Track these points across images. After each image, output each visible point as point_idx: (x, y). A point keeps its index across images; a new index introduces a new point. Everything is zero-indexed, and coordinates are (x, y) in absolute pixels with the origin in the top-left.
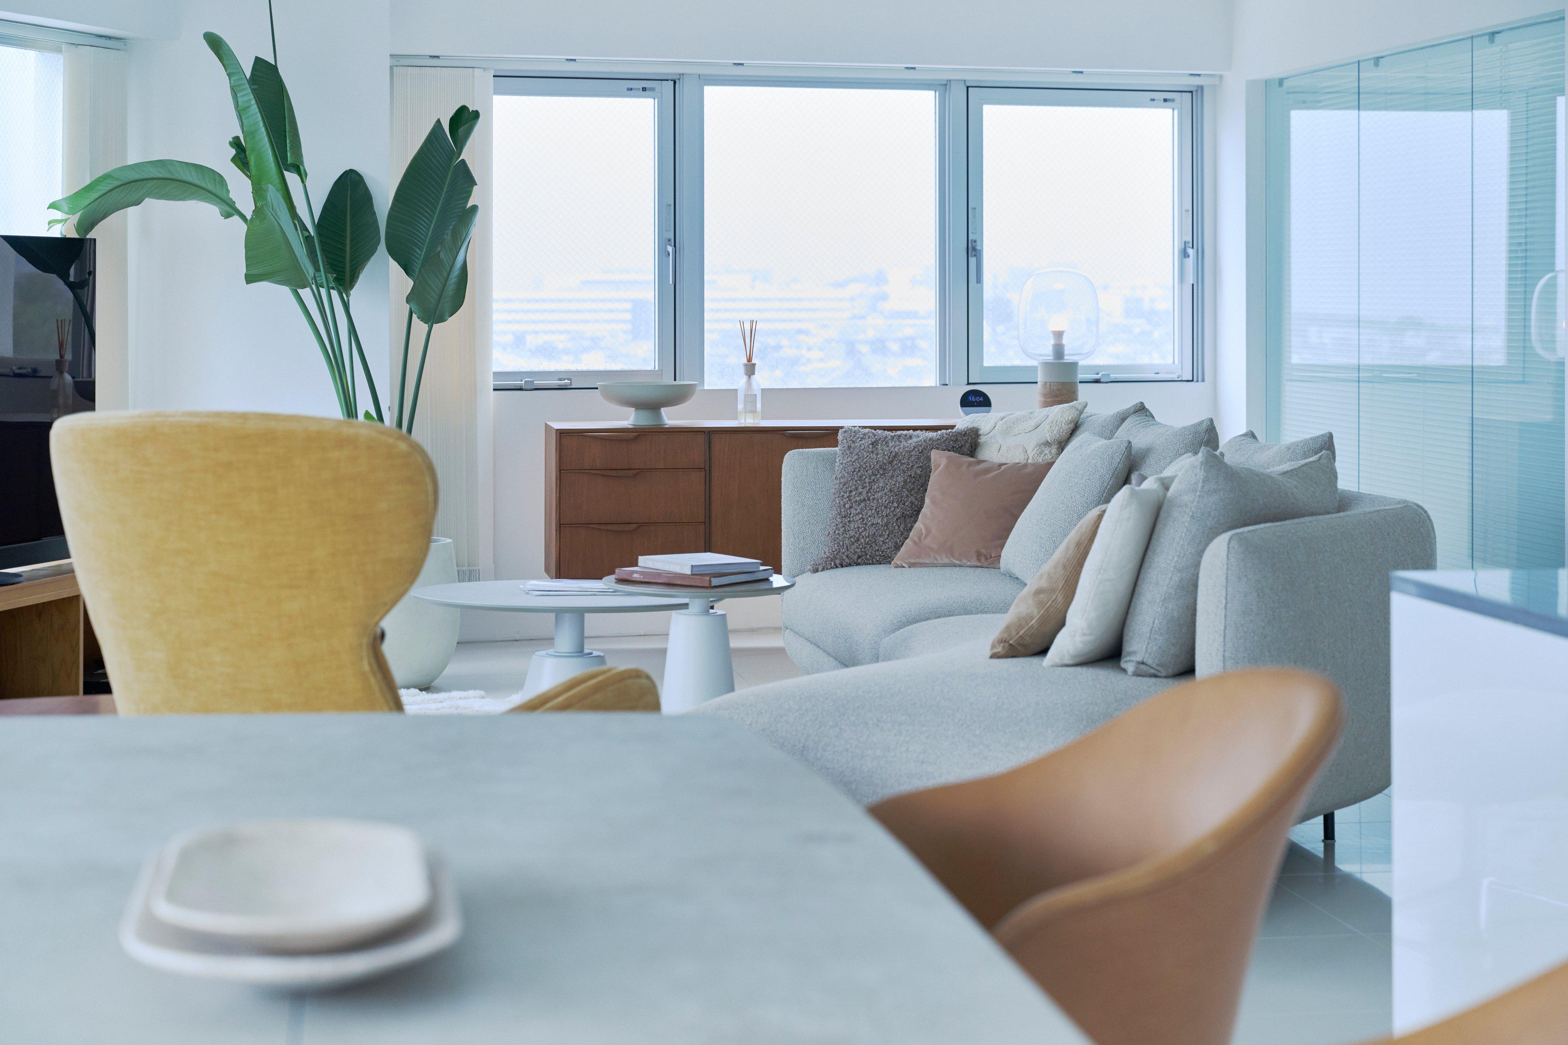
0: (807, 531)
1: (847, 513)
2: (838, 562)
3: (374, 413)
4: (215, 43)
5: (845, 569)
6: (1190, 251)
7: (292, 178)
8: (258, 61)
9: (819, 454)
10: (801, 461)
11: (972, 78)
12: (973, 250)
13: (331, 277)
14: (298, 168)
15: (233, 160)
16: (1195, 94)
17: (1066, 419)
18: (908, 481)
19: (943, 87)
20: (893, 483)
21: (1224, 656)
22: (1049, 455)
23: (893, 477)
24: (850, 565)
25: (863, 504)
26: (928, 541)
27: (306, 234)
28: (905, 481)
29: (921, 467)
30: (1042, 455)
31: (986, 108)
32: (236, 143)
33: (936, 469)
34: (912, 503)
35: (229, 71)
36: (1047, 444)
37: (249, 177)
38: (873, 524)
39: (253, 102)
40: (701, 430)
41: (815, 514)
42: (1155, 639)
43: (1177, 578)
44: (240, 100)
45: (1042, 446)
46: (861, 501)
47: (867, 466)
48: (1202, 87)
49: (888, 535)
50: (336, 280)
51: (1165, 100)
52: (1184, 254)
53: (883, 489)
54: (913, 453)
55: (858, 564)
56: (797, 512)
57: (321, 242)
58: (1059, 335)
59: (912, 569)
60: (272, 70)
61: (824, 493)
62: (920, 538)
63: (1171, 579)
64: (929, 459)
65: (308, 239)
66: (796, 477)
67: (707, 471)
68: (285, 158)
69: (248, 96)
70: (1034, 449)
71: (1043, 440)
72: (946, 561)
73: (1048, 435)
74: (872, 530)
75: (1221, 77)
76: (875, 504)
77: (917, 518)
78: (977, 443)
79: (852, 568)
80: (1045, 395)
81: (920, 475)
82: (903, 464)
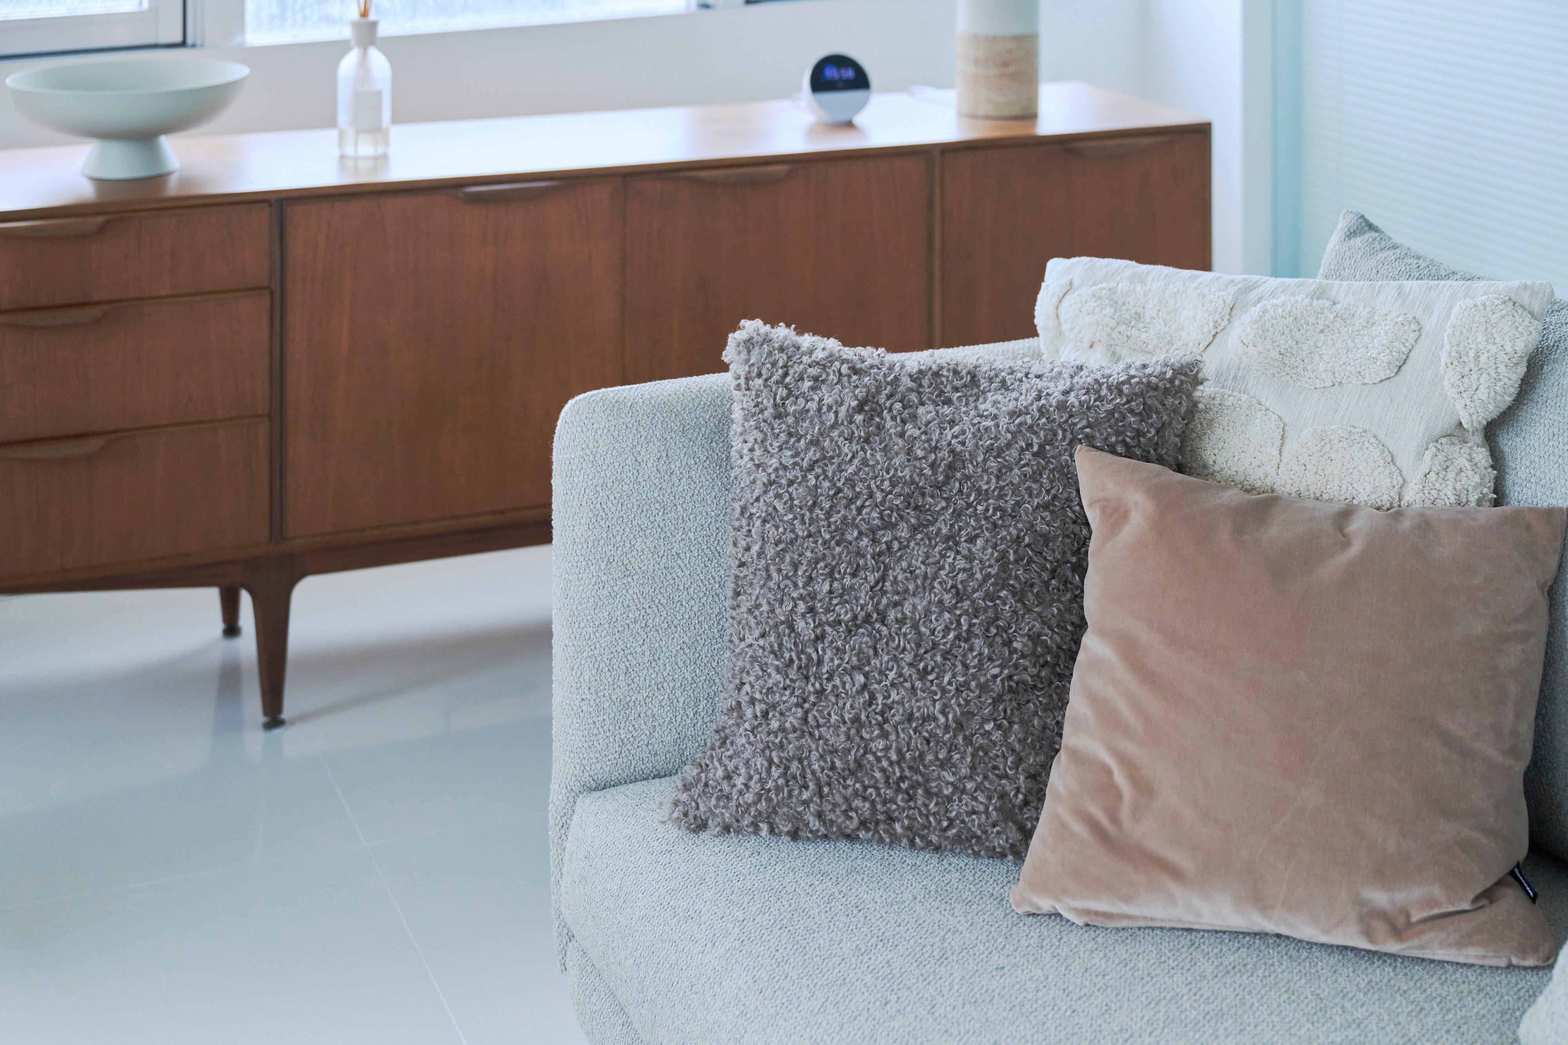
0: (639, 650)
1: (809, 658)
10: (616, 434)
17: (1509, 349)
18: (1012, 558)
20: (961, 563)
22: (1470, 473)
23: (952, 539)
28: (1000, 559)
29: (1046, 506)
30: (1451, 475)
33: (1101, 521)
34: (1035, 638)
36: (1457, 433)
40: (260, 197)
41: (664, 601)
45: (1444, 440)
47: (858, 495)
49: (973, 768)
54: (1011, 455)
55: (851, 838)
56: (605, 592)
61: (691, 535)
62: (1112, 813)
64: (1070, 479)
66: (604, 485)
67: (276, 292)
70: (1420, 456)
71: (1444, 423)
73: (1459, 406)
76: (905, 640)
77: (1063, 703)
78: (1193, 408)
79: (842, 845)
80: (976, 62)
81: (1046, 539)
82: (983, 495)
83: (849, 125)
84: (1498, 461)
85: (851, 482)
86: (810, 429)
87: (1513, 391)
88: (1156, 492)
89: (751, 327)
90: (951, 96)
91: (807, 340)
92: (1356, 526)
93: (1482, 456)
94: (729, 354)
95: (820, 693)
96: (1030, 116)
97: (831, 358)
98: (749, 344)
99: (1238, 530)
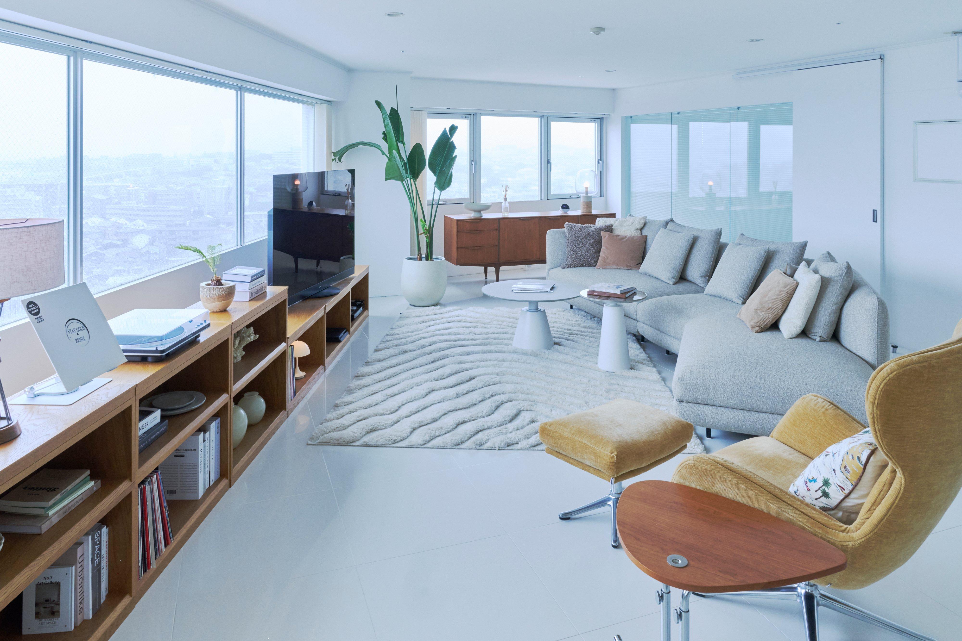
0: (556, 255)
1: (575, 251)
2: (573, 266)
3: (423, 219)
4: (378, 104)
5: (575, 268)
6: (601, 162)
7: (400, 145)
8: (392, 109)
9: (559, 231)
10: (553, 233)
11: (549, 115)
12: (549, 162)
13: (411, 176)
14: (403, 142)
15: (383, 138)
16: (601, 119)
17: (643, 222)
19: (542, 117)
20: (590, 242)
21: (877, 341)
23: (589, 239)
24: (577, 267)
25: (581, 248)
26: (608, 261)
27: (404, 162)
28: (594, 241)
29: (598, 237)
30: (637, 233)
31: (552, 123)
32: (384, 133)
33: (604, 237)
34: (597, 248)
35: (383, 113)
36: (638, 229)
37: (388, 144)
38: (585, 255)
39: (390, 123)
40: (497, 218)
41: (559, 250)
42: (826, 328)
43: (834, 307)
44: (386, 122)
45: (636, 230)
46: (580, 247)
48: (603, 118)
49: (591, 258)
50: (412, 177)
51: (594, 121)
52: (598, 162)
53: (587, 243)
54: (595, 232)
55: (580, 267)
57: (409, 165)
58: (587, 188)
59: (604, 270)
60: (396, 111)
61: (562, 243)
62: (605, 260)
63: (832, 307)
64: (600, 234)
65: (405, 164)
66: (552, 238)
67: (498, 230)
68: (398, 139)
69: (388, 121)
70: (634, 231)
71: (636, 228)
72: (615, 267)
74: (585, 257)
75: (609, 115)
76: (585, 248)
77: (600, 253)
78: (612, 229)
79: (579, 268)
80: (584, 205)
81: (598, 239)
82: (592, 236)
83: (567, 213)
84: (641, 232)
85: (579, 235)
86: (574, 231)
87: (643, 225)
88: (608, 234)
89: (567, 223)
90: (580, 211)
91: (573, 224)
92: (627, 237)
93: (640, 232)
94: (565, 226)
95: (577, 254)
96: (591, 212)
97: (575, 225)
98: (567, 224)
99: (616, 237)
